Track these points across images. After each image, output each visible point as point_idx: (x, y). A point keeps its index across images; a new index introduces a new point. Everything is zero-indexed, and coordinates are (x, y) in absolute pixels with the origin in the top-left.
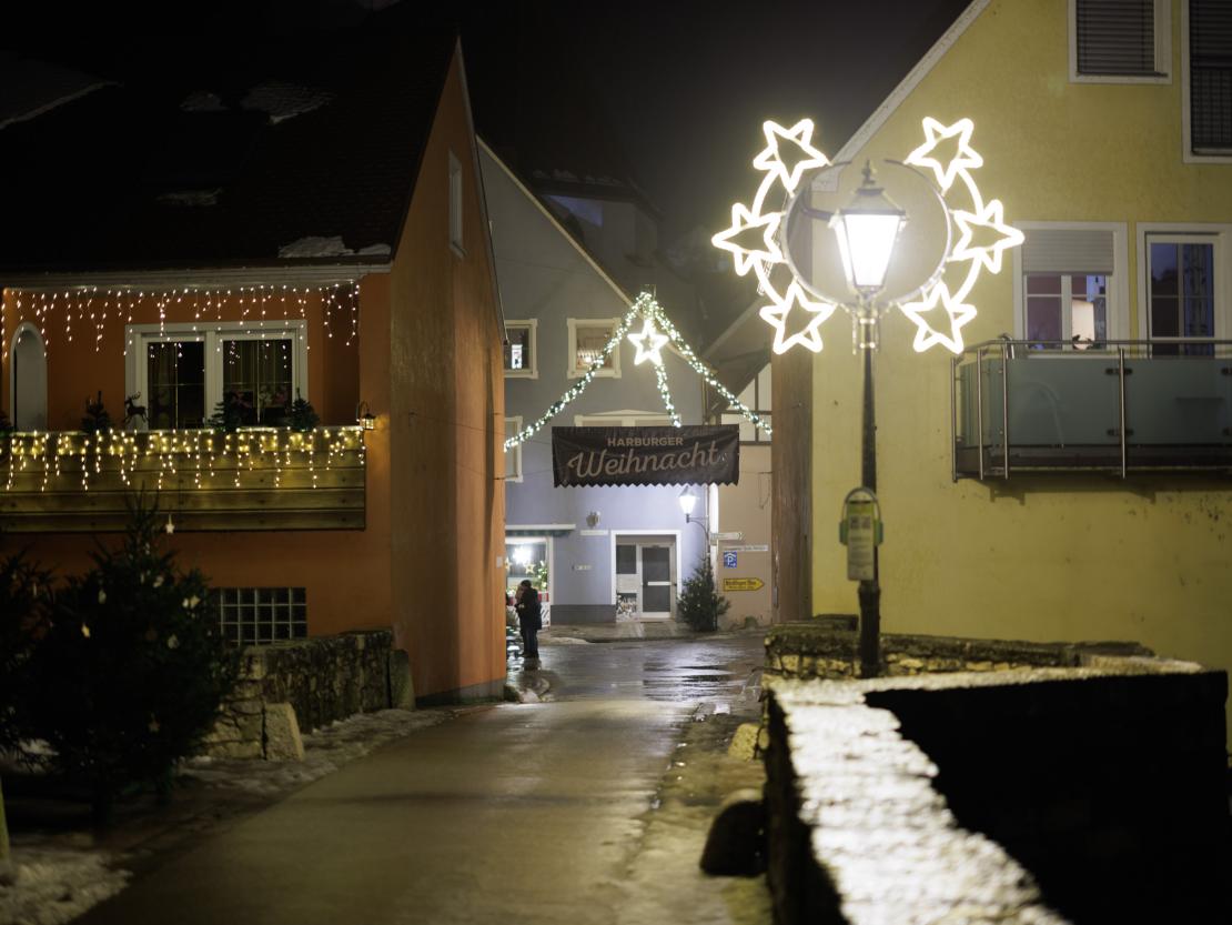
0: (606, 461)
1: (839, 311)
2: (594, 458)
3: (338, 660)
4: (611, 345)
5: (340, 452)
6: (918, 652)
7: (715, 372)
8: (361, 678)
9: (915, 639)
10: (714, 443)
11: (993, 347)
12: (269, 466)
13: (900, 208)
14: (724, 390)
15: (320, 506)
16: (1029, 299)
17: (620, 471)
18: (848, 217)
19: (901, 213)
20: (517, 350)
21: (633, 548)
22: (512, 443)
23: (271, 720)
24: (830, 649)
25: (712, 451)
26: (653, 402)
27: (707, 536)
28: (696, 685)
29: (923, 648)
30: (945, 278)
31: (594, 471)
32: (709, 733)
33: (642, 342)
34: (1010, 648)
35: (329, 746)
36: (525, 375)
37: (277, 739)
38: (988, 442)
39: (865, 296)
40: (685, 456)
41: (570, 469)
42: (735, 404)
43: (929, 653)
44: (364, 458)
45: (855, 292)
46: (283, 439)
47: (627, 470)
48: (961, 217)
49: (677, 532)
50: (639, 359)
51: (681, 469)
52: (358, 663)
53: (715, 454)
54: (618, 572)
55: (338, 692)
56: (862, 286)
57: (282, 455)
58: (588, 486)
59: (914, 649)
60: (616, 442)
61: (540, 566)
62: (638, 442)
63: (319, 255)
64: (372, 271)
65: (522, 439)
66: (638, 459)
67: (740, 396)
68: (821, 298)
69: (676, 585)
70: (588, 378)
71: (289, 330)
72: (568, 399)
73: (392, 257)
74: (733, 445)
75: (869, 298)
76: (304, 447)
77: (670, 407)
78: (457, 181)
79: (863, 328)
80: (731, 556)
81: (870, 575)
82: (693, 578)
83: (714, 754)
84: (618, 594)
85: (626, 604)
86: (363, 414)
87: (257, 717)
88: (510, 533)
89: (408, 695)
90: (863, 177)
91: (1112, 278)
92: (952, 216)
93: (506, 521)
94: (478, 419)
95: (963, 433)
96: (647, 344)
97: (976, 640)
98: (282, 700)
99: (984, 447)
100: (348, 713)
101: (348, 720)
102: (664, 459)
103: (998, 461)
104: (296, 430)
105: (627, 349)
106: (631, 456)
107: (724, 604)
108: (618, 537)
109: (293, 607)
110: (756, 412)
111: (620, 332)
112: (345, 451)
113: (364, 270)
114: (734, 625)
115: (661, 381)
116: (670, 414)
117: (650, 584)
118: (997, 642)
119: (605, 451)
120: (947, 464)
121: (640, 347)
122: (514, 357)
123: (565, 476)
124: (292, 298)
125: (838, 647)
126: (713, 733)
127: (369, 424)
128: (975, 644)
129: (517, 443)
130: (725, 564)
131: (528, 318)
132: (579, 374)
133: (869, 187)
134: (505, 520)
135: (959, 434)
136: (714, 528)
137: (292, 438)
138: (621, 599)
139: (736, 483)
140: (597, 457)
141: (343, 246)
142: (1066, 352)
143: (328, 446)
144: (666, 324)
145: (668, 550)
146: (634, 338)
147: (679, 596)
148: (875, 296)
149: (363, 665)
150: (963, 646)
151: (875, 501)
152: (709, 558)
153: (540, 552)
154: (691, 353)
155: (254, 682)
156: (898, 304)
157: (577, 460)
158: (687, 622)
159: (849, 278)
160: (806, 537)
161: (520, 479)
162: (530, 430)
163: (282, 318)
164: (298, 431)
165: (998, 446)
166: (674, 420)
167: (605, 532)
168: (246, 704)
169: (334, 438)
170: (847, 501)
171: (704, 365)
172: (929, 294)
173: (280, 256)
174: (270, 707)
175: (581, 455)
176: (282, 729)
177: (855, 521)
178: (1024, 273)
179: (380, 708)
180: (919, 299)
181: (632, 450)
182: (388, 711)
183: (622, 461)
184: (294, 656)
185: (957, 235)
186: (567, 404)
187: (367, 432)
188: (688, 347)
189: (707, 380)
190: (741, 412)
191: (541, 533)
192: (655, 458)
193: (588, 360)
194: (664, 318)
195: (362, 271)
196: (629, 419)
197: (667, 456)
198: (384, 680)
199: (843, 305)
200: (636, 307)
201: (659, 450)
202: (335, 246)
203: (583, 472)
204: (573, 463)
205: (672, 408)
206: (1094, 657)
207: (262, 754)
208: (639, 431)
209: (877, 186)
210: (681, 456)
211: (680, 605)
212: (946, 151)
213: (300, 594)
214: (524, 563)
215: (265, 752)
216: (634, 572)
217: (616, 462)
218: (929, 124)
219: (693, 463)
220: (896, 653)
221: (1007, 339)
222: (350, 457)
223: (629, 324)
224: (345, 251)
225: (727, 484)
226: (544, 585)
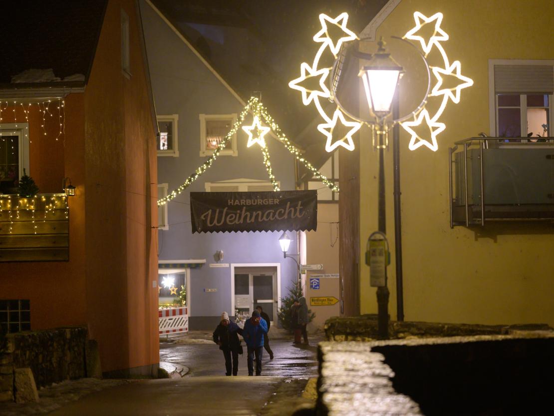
0: (226, 215)
1: (364, 126)
2: (219, 213)
3: (55, 344)
4: (230, 134)
5: (52, 210)
6: (416, 331)
7: (304, 152)
8: (68, 357)
9: (415, 323)
10: (300, 202)
11: (474, 141)
12: (6, 220)
13: (400, 66)
14: (309, 165)
15: (39, 246)
16: (500, 110)
17: (237, 222)
18: (369, 71)
19: (400, 69)
20: (164, 136)
21: (247, 276)
22: (162, 203)
23: (20, 379)
24: (364, 330)
25: (299, 208)
26: (260, 173)
27: (299, 267)
28: (290, 370)
29: (419, 329)
30: (428, 107)
31: (219, 221)
32: (292, 387)
33: (252, 131)
34: (471, 328)
35: (52, 396)
36: (170, 154)
37: (23, 390)
38: (471, 203)
39: (380, 117)
40: (281, 211)
41: (203, 220)
42: (317, 175)
43: (423, 332)
44: (68, 215)
45: (374, 115)
46: (15, 202)
47: (242, 221)
48: (436, 70)
49: (278, 265)
50: (250, 144)
51: (278, 220)
52: (67, 347)
53: (301, 211)
54: (236, 293)
55: (55, 365)
56: (378, 112)
57: (14, 213)
58: (215, 232)
59: (414, 330)
60: (234, 203)
61: (181, 289)
62: (249, 202)
63: (38, 81)
64: (72, 91)
65: (168, 200)
66: (248, 213)
67: (321, 169)
68: (354, 119)
69: (277, 302)
70: (214, 157)
71: (18, 130)
72: (200, 172)
73: (86, 82)
74: (312, 204)
75: (382, 119)
76: (28, 207)
77: (271, 176)
78: (126, 27)
79: (378, 137)
80: (315, 282)
81: (383, 284)
82: (289, 297)
83: (295, 397)
84: (236, 309)
85: (241, 316)
86: (67, 185)
87: (10, 376)
88: (161, 266)
89: (98, 369)
90: (378, 47)
91: (553, 96)
92: (431, 70)
93: (160, 257)
94: (140, 188)
95: (457, 197)
96: (255, 133)
97: (452, 324)
98: (24, 366)
99: (469, 206)
100: (61, 379)
101: (61, 383)
102: (267, 213)
103: (477, 215)
104: (23, 196)
105: (241, 136)
106: (244, 211)
107: (310, 315)
108: (236, 268)
109: (21, 312)
110: (332, 180)
111: (236, 124)
112: (55, 210)
113: (67, 91)
114: (318, 330)
115: (265, 158)
116: (272, 182)
117: (259, 301)
118: (464, 325)
119: (227, 208)
120: (446, 217)
121: (251, 135)
122: (162, 142)
123: (200, 225)
124: (19, 109)
125: (369, 329)
126: (295, 388)
127: (71, 192)
128: (450, 326)
129: (165, 203)
130: (312, 286)
131: (171, 114)
132: (208, 153)
133: (381, 53)
134: (158, 256)
135: (454, 197)
136: (304, 261)
137: (21, 201)
138: (239, 312)
139: (315, 230)
140: (221, 213)
141: (54, 75)
142: (523, 144)
143: (44, 207)
144: (268, 119)
145: (271, 278)
146: (247, 129)
147: (279, 310)
148: (385, 117)
149: (69, 349)
150: (443, 327)
151: (386, 239)
152: (300, 283)
153: (181, 279)
154: (286, 139)
155: (8, 354)
156: (399, 122)
157: (208, 214)
158: (284, 328)
159: (370, 106)
160: (357, 264)
161: (166, 228)
162: (174, 193)
163: (14, 122)
164: (25, 197)
165: (478, 205)
166: (275, 186)
167: (227, 265)
168: (3, 368)
169: (49, 201)
170: (370, 240)
171: (296, 147)
172: (418, 116)
173: (12, 82)
174: (17, 370)
175: (210, 211)
176: (25, 384)
177: (374, 251)
178: (496, 93)
179: (80, 377)
180: (412, 119)
181: (244, 208)
182: (85, 379)
183: (238, 215)
184: (30, 340)
185: (434, 81)
186: (199, 175)
187: (69, 197)
188: (284, 135)
189: (298, 158)
190: (321, 180)
191: (181, 266)
192: (260, 213)
193: (214, 143)
194: (267, 115)
195: (66, 92)
196: (243, 186)
197: (269, 211)
198: (82, 359)
199: (366, 123)
200: (247, 107)
201: (263, 208)
202: (48, 75)
203: (211, 222)
204: (204, 217)
205: (274, 177)
206: (515, 331)
207: (14, 399)
208: (249, 195)
209: (386, 52)
210: (278, 211)
211: (280, 316)
212: (427, 31)
213: (26, 304)
214: (169, 286)
215: (15, 398)
216: (247, 293)
217: (234, 215)
218: (417, 15)
219: (286, 216)
220: (403, 332)
221: (484, 136)
222: (58, 213)
223: (243, 119)
224: (55, 78)
225: (309, 230)
226: (184, 302)
